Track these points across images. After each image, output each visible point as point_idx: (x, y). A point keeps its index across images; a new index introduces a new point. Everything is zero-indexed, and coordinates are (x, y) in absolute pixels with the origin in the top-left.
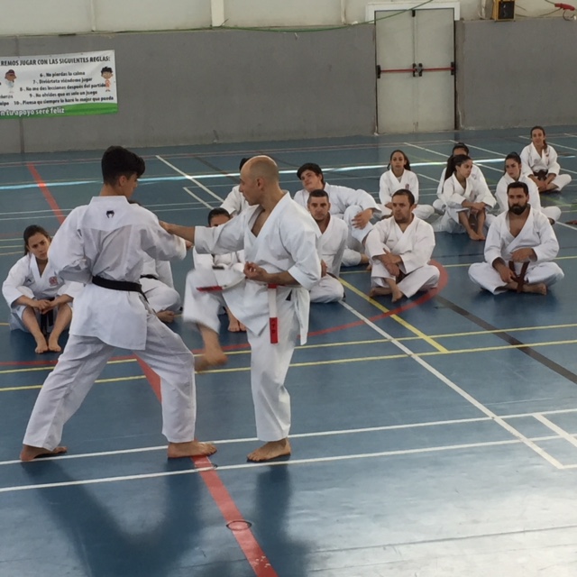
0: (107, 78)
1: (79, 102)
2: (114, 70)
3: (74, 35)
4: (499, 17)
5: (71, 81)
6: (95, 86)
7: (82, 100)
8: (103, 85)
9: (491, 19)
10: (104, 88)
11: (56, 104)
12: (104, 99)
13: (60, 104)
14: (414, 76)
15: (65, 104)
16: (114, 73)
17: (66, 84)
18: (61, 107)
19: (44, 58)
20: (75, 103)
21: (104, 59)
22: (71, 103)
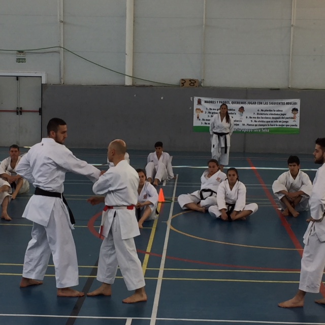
0: (295, 114)
1: (278, 127)
2: (299, 110)
3: (278, 89)
5: (275, 114)
6: (288, 118)
7: (279, 125)
8: (292, 118)
10: (293, 120)
11: (265, 127)
12: (293, 126)
13: (267, 127)
15: (270, 127)
16: (299, 111)
17: (272, 116)
18: (267, 129)
19: (261, 101)
20: (276, 127)
21: (294, 104)
22: (274, 127)
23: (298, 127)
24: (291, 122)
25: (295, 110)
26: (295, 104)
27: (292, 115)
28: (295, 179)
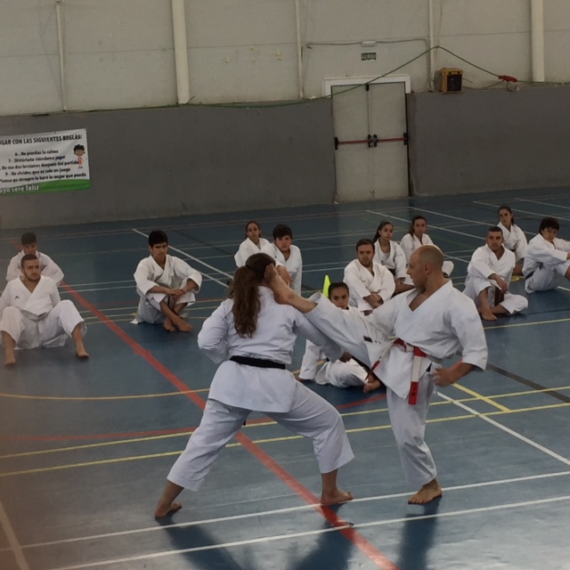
0: (80, 155)
1: (53, 179)
3: (46, 115)
4: (448, 90)
5: (46, 159)
6: (69, 163)
7: (55, 177)
8: (76, 163)
9: (440, 91)
10: (77, 165)
11: (31, 182)
12: (80, 175)
13: (36, 181)
14: (370, 146)
15: (40, 181)
16: (86, 150)
17: (40, 163)
18: (35, 185)
19: (19, 137)
20: (49, 180)
21: (76, 137)
22: (45, 180)
23: (88, 177)
24: (74, 170)
25: (79, 148)
26: (78, 137)
27: (75, 158)
28: (163, 268)
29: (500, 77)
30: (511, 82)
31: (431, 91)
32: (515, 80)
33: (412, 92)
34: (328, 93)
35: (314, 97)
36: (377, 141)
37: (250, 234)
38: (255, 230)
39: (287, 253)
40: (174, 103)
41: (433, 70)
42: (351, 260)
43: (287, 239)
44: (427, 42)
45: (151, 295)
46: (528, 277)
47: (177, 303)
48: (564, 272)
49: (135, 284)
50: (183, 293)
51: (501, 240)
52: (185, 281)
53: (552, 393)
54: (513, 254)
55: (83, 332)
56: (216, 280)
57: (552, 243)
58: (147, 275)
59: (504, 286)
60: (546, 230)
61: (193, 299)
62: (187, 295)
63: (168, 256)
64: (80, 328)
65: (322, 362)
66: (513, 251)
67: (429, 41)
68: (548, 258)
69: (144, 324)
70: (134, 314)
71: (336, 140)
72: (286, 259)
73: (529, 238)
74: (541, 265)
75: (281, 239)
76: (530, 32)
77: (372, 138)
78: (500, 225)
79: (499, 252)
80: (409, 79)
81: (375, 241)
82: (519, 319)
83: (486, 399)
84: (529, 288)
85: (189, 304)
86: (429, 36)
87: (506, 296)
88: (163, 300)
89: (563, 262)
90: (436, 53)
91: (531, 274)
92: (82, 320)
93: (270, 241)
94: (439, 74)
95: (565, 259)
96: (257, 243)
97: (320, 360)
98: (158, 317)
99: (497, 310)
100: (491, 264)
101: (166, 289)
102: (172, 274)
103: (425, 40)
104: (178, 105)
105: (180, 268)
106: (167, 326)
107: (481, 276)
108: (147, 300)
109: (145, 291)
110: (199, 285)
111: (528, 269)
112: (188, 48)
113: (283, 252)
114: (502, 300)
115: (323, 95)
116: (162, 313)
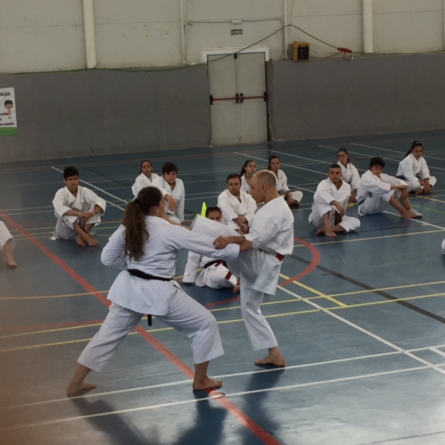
0: (9, 108)
2: (14, 102)
4: (298, 59)
8: (6, 114)
9: (292, 59)
10: (7, 116)
12: (9, 124)
14: (237, 102)
16: (14, 104)
21: (6, 94)
23: (15, 126)
24: (5, 119)
25: (8, 103)
26: (8, 94)
27: (6, 110)
28: (76, 197)
29: (339, 49)
30: (347, 53)
31: (284, 60)
32: (350, 52)
33: (271, 60)
34: (205, 60)
35: (194, 64)
36: (243, 98)
37: (144, 170)
38: (148, 167)
39: (173, 185)
40: (84, 68)
41: (287, 43)
42: (223, 191)
43: (173, 174)
44: (282, 21)
45: (66, 217)
46: (360, 204)
47: (87, 223)
48: (388, 200)
49: (54, 209)
50: (91, 215)
51: (339, 175)
52: (93, 206)
53: (379, 293)
54: (349, 185)
55: (13, 246)
56: (117, 206)
57: (379, 177)
58: (64, 202)
59: (342, 211)
60: (374, 167)
61: (99, 220)
62: (94, 217)
63: (79, 187)
64: (10, 243)
65: (201, 269)
66: (349, 183)
67: (284, 21)
68: (376, 189)
69: (60, 240)
70: (53, 232)
71: (211, 97)
72: (172, 189)
73: (361, 173)
74: (370, 194)
75: (168, 174)
76: (362, 14)
77: (239, 96)
78: (339, 163)
79: (338, 184)
80: (268, 50)
81: (242, 175)
82: (353, 236)
83: (329, 297)
84: (361, 212)
85: (96, 225)
86: (284, 17)
87: (343, 218)
88: (76, 221)
89: (387, 192)
90: (289, 30)
91: (362, 202)
92: (12, 237)
93: (160, 176)
94: (291, 46)
95: (388, 189)
96: (149, 177)
97: (199, 267)
98: (72, 234)
99: (337, 228)
100: (332, 194)
101: (78, 213)
102: (83, 201)
103: (280, 20)
104: (86, 69)
105: (89, 196)
106: (79, 242)
107: (324, 203)
108: (63, 221)
109: (61, 214)
110: (104, 209)
111: (361, 197)
112: (95, 24)
113: (170, 184)
114: (341, 221)
115: (201, 62)
116: (74, 232)
